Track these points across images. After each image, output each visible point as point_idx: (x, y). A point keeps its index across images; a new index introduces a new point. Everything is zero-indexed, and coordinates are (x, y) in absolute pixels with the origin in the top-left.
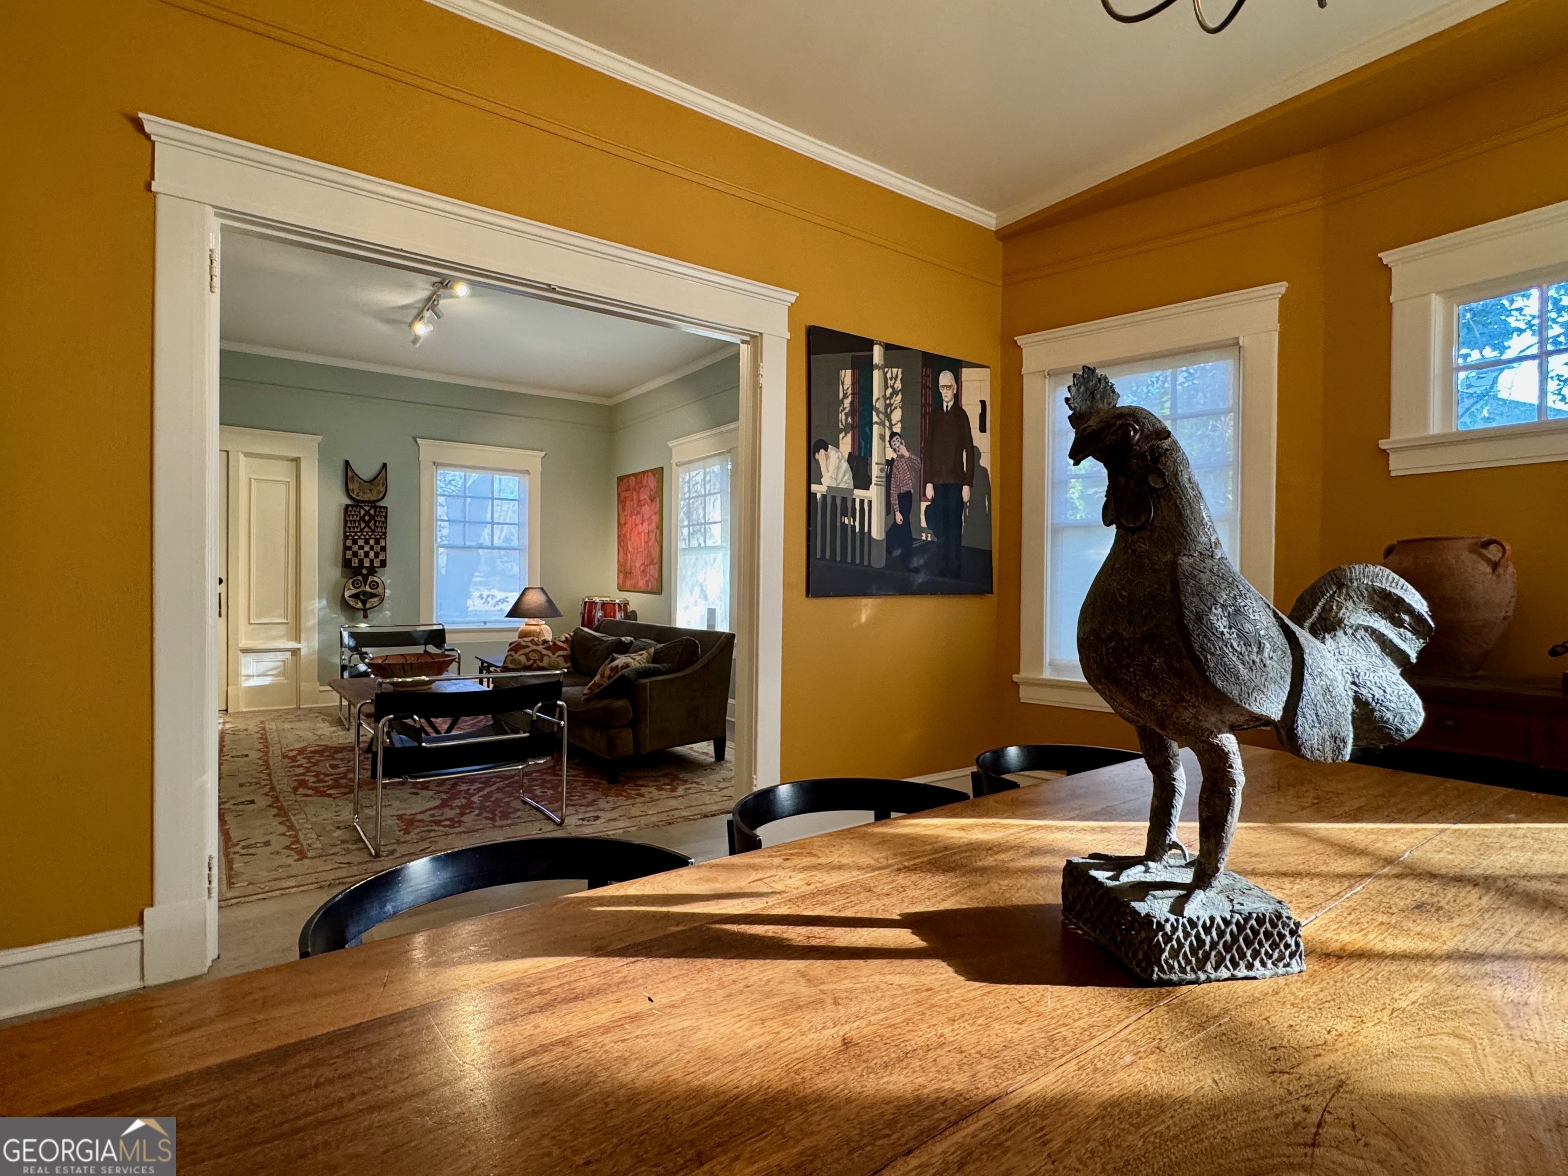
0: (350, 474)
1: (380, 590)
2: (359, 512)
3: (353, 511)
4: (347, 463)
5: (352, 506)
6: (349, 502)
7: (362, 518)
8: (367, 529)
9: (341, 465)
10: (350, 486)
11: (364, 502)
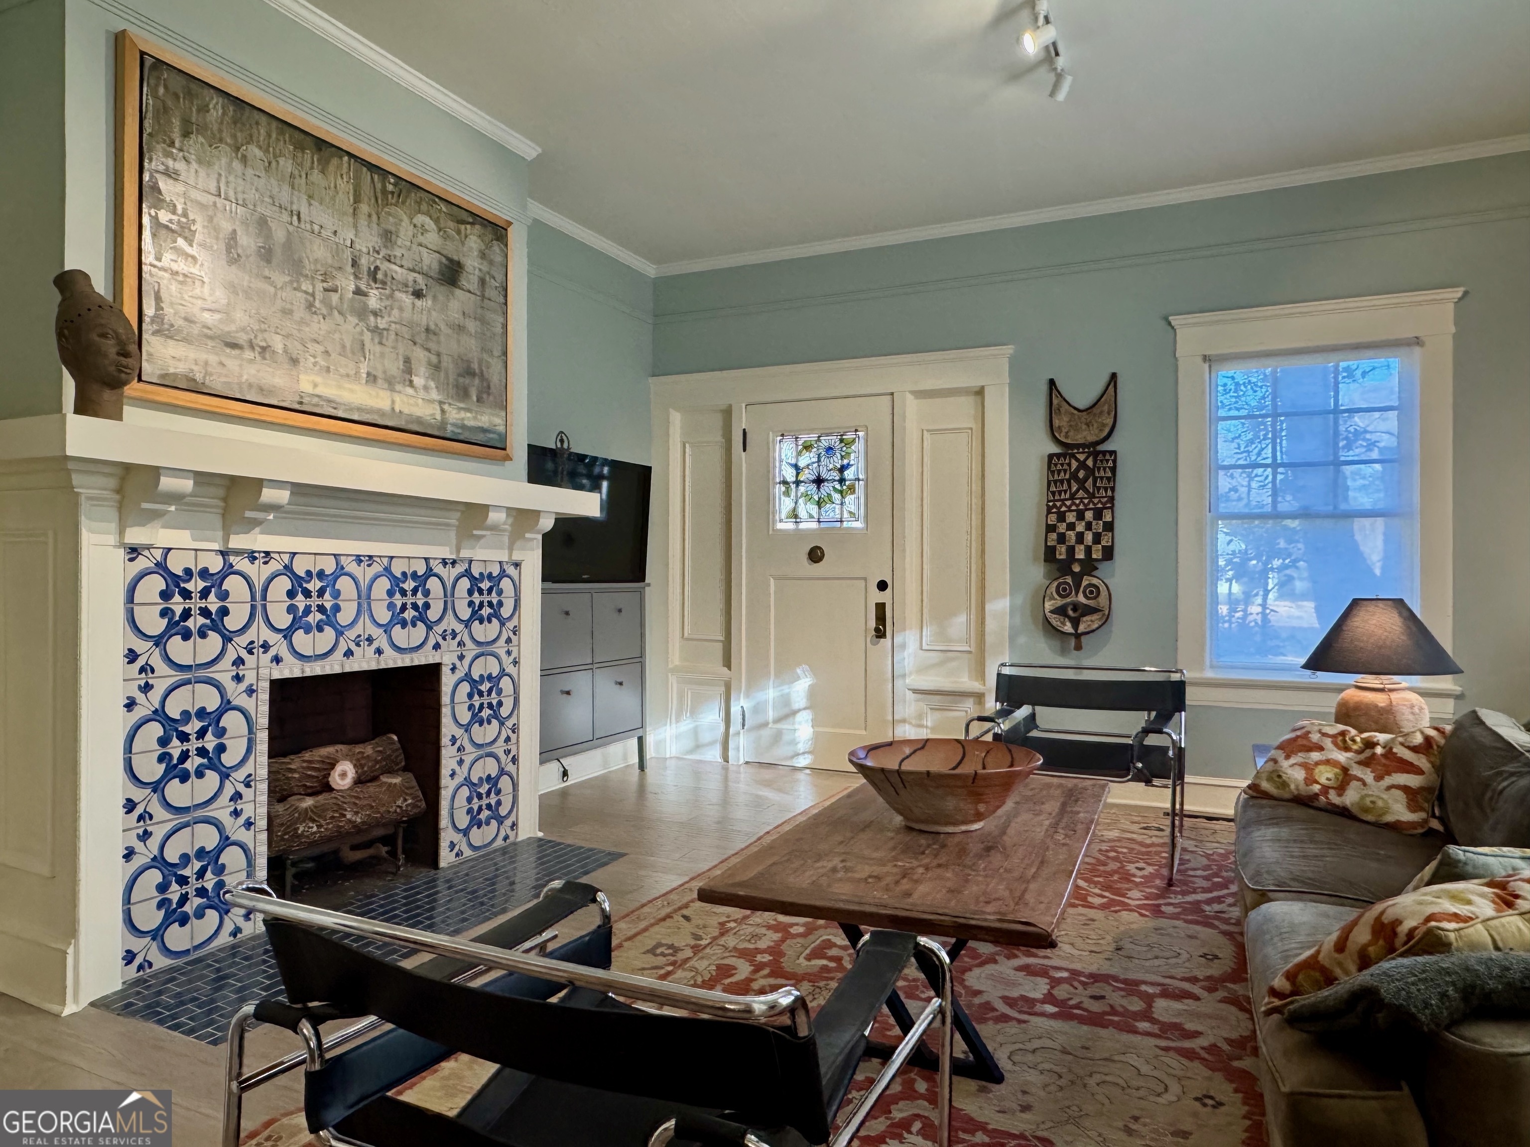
0: (1055, 401)
1: (1103, 600)
2: (1069, 465)
3: (1059, 463)
4: (1052, 383)
5: (1058, 456)
6: (1055, 449)
7: (1074, 476)
8: (1081, 494)
9: (1044, 388)
10: (1056, 423)
11: (1078, 446)
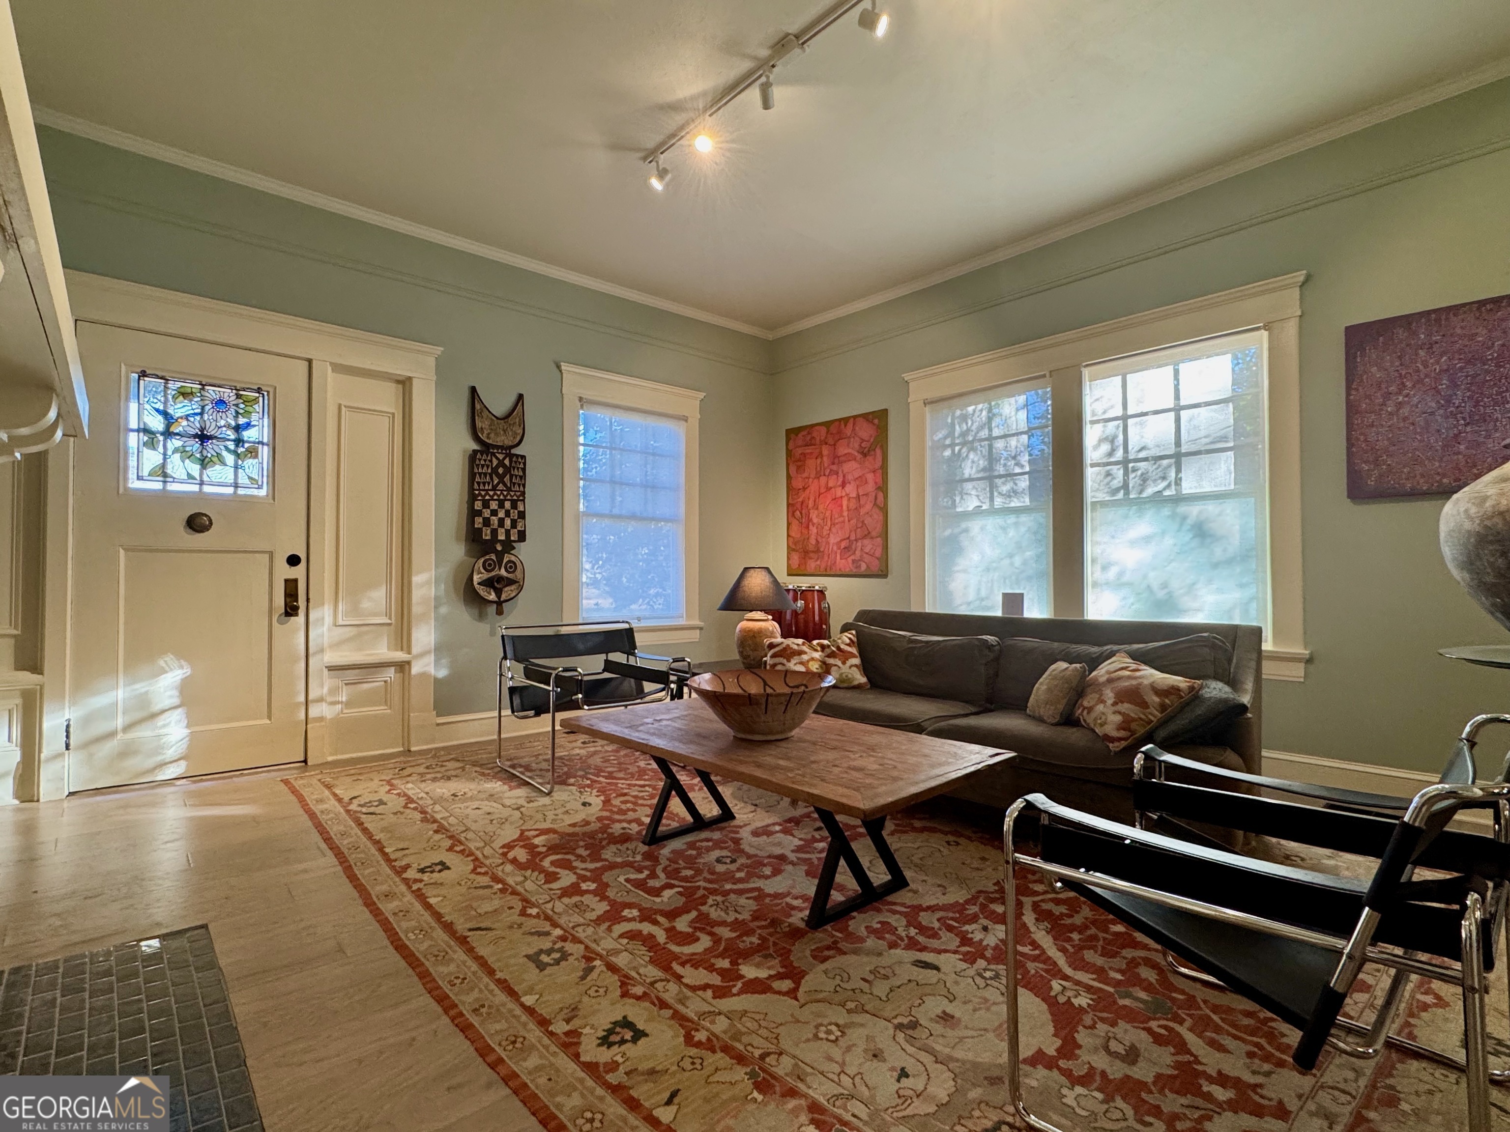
0: (478, 406)
1: (518, 573)
2: (491, 461)
3: (482, 459)
5: (482, 453)
6: (475, 446)
7: (495, 470)
8: (501, 487)
10: (479, 424)
